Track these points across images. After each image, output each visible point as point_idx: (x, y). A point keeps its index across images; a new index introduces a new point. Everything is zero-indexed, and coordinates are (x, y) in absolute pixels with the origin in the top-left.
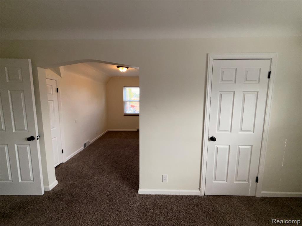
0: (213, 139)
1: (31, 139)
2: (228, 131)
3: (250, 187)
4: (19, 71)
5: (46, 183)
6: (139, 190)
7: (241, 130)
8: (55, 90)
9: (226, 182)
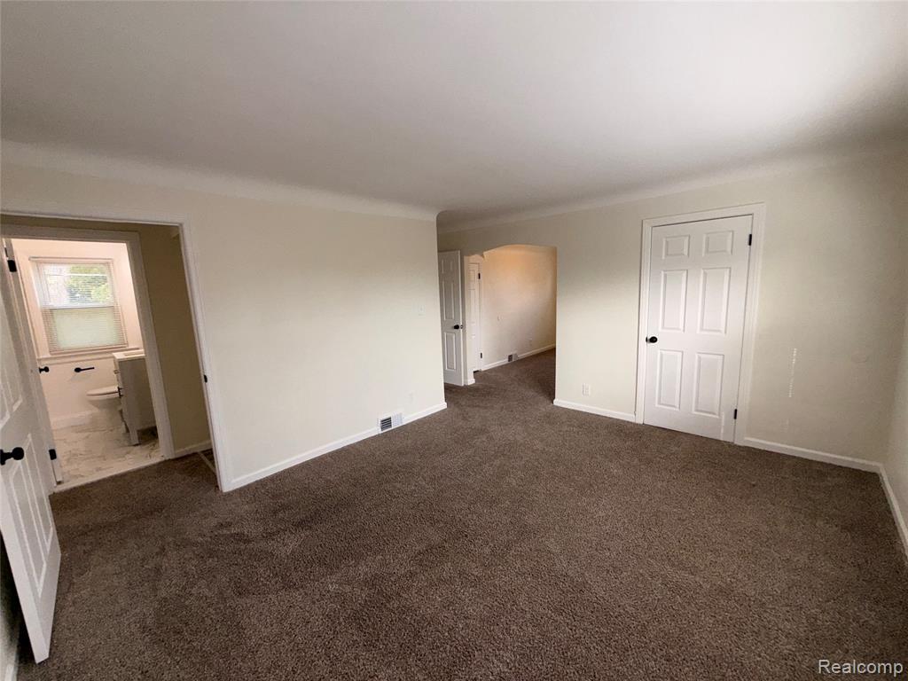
0: (653, 340)
1: (457, 327)
2: (678, 329)
3: (723, 424)
4: (451, 263)
5: (466, 378)
6: (555, 401)
7: (702, 329)
8: (477, 276)
9: (677, 410)
